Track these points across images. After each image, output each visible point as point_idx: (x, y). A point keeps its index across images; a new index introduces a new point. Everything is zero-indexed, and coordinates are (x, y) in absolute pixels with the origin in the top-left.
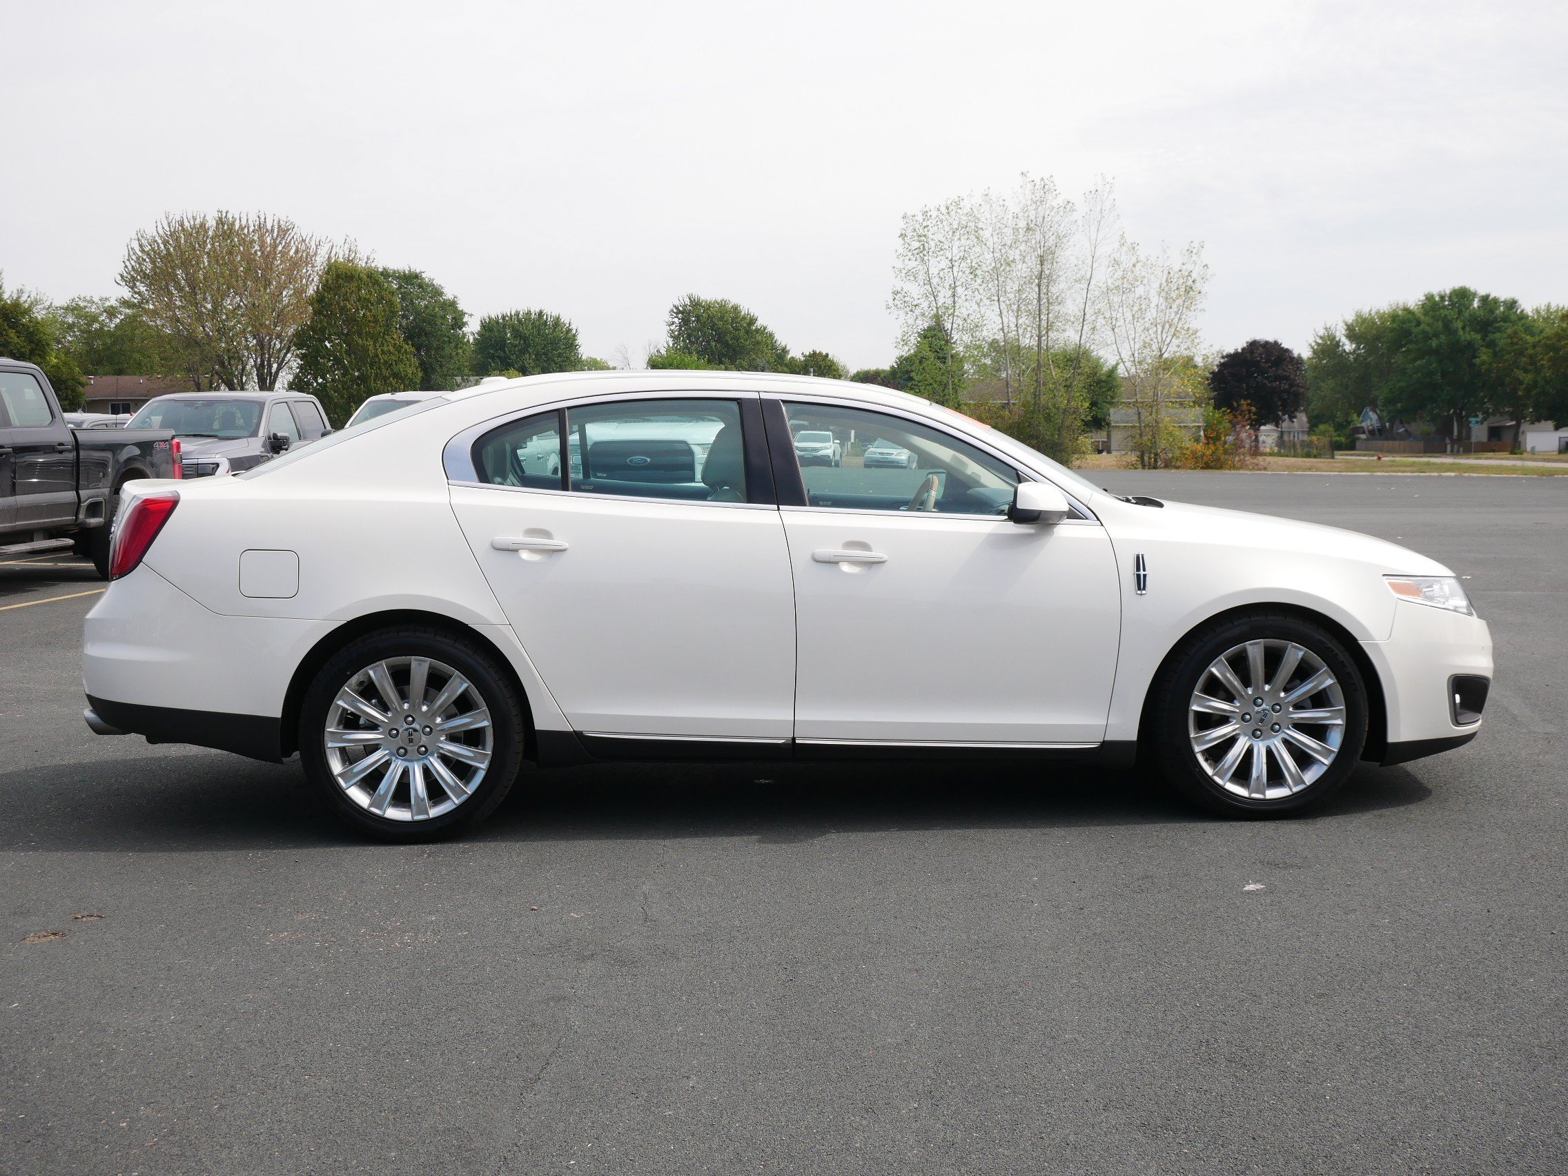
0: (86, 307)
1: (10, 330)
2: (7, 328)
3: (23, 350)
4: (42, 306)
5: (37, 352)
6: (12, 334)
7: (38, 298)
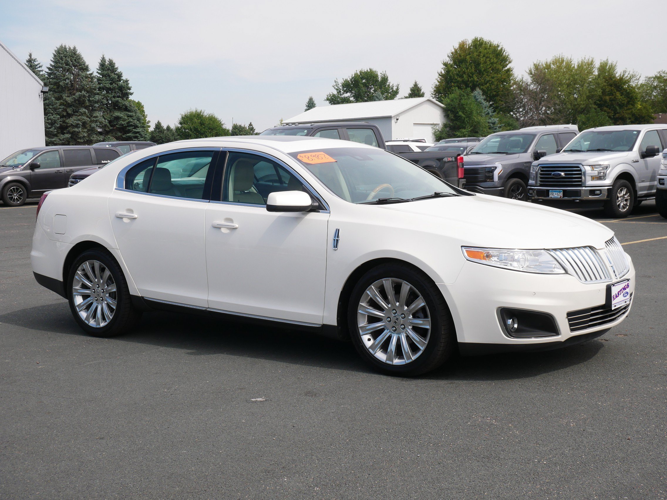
0: (665, 76)
1: (617, 92)
2: (615, 91)
3: (623, 102)
4: (635, 78)
5: (631, 103)
6: (618, 94)
7: (634, 74)
